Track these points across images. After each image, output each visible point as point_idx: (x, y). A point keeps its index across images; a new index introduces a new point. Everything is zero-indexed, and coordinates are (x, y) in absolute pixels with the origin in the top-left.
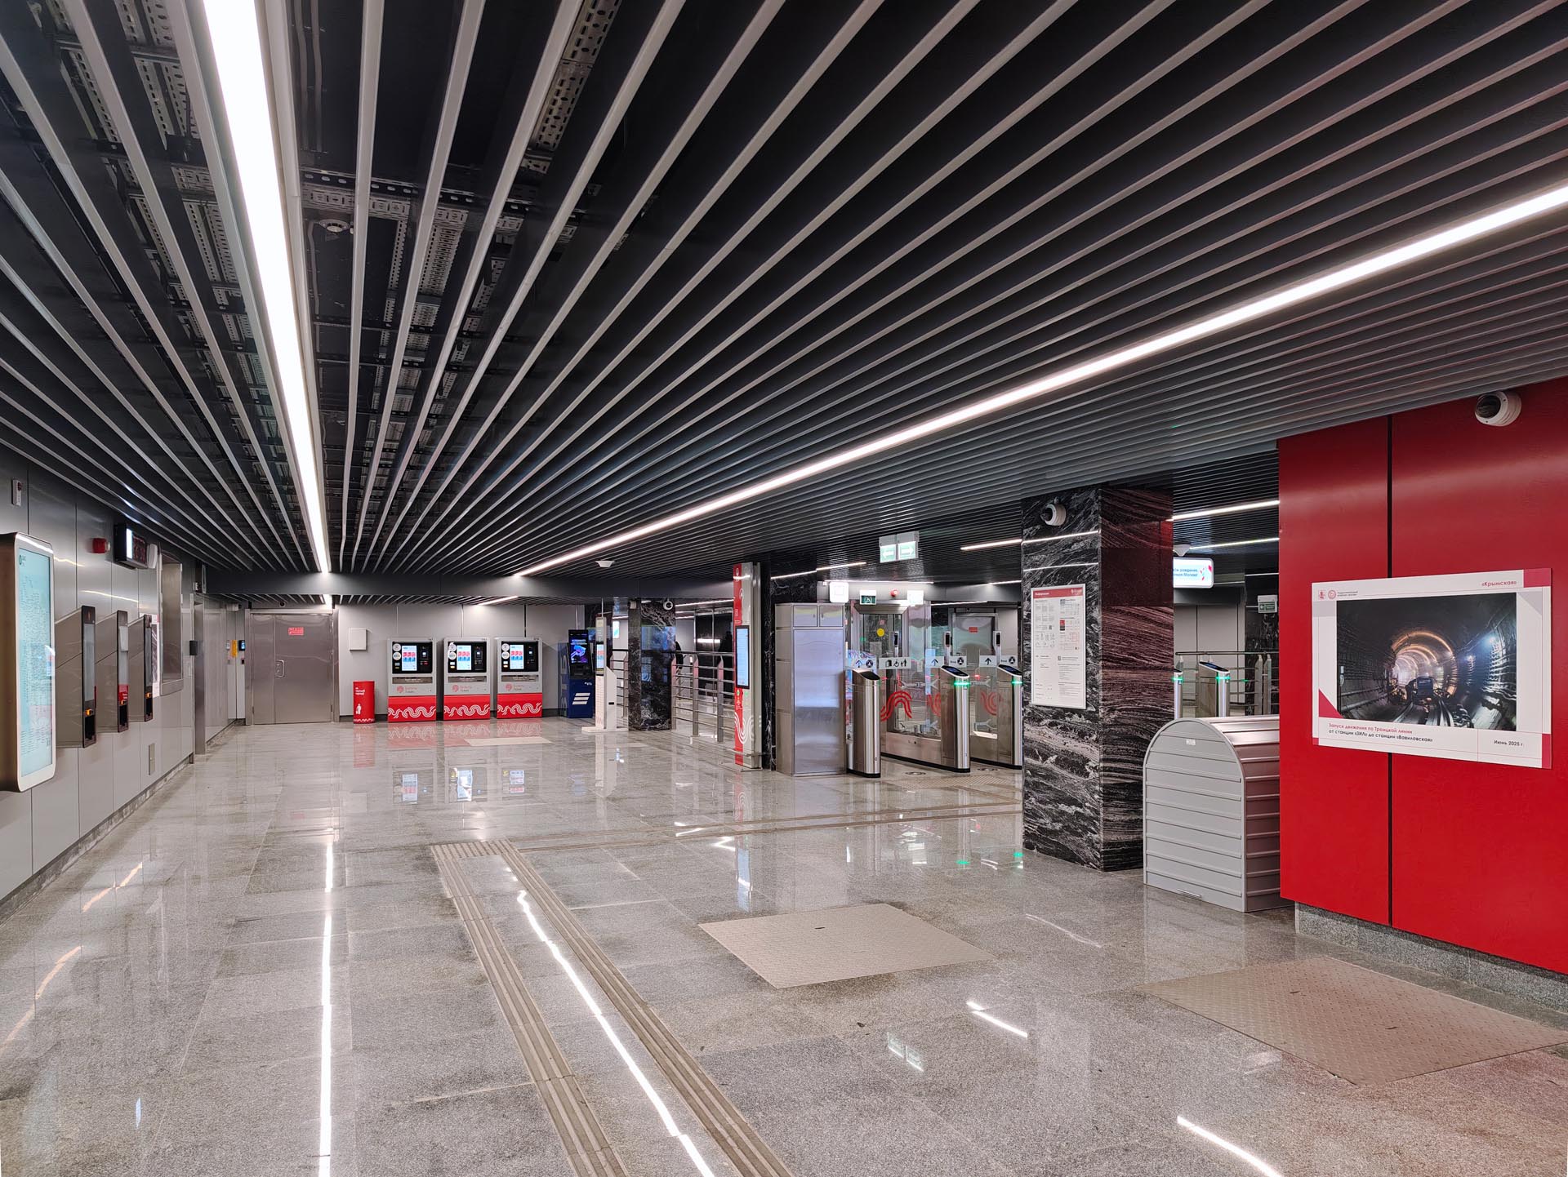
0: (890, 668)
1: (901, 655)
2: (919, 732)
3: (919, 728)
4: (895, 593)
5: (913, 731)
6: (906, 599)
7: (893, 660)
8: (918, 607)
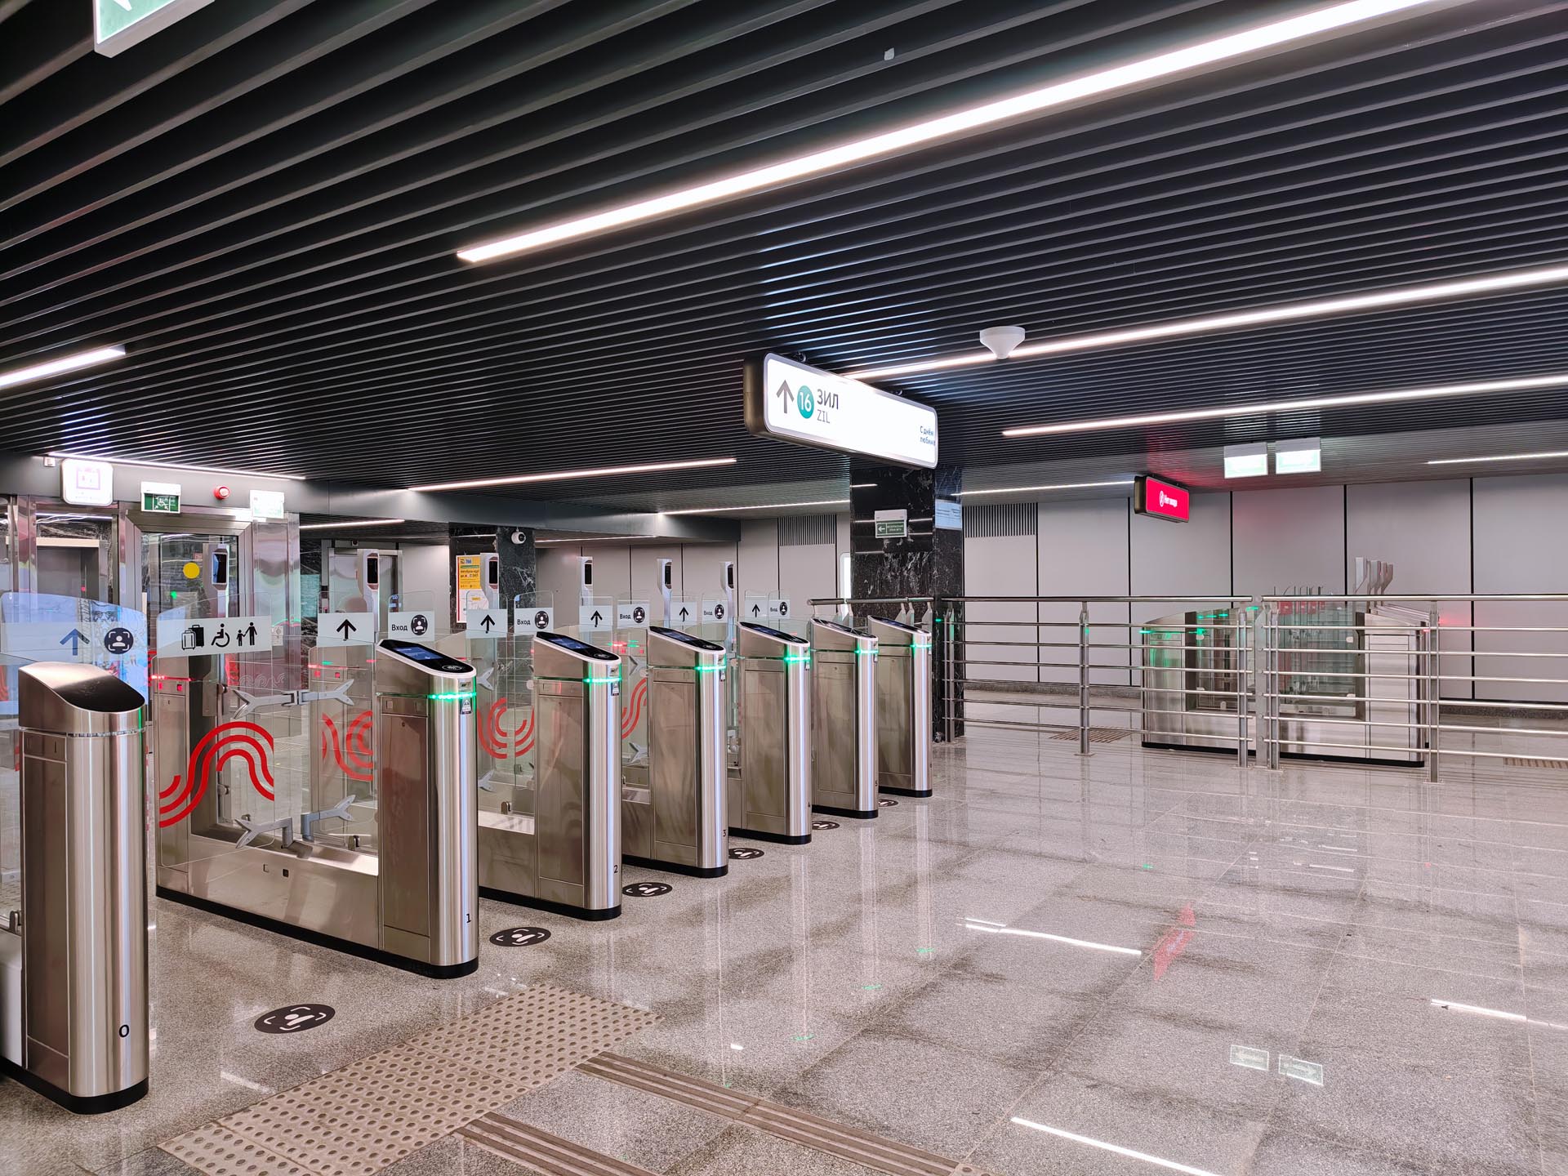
0: (199, 651)
1: (235, 610)
2: (298, 837)
3: (297, 826)
4: (224, 492)
5: (279, 835)
6: (247, 506)
7: (210, 627)
8: (273, 526)
